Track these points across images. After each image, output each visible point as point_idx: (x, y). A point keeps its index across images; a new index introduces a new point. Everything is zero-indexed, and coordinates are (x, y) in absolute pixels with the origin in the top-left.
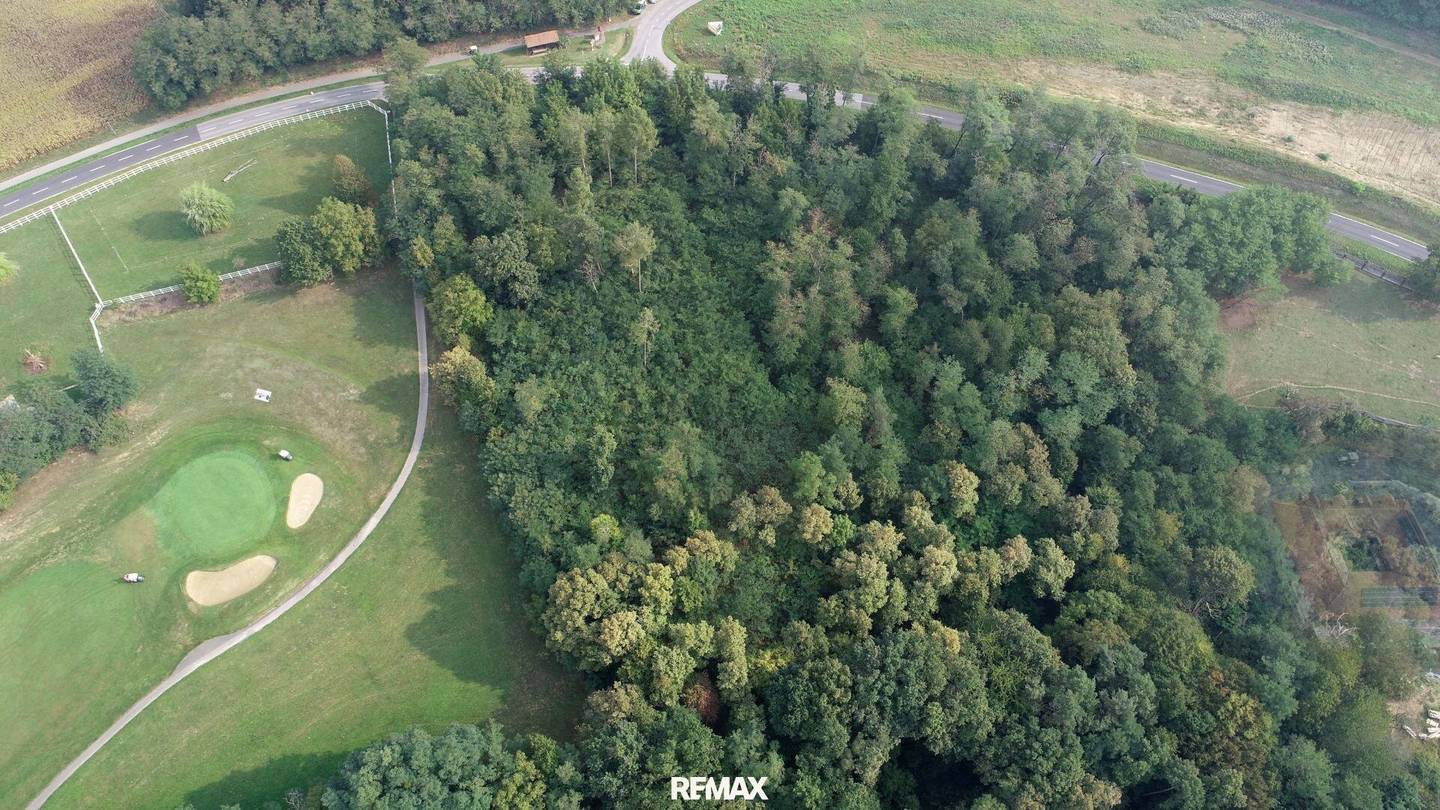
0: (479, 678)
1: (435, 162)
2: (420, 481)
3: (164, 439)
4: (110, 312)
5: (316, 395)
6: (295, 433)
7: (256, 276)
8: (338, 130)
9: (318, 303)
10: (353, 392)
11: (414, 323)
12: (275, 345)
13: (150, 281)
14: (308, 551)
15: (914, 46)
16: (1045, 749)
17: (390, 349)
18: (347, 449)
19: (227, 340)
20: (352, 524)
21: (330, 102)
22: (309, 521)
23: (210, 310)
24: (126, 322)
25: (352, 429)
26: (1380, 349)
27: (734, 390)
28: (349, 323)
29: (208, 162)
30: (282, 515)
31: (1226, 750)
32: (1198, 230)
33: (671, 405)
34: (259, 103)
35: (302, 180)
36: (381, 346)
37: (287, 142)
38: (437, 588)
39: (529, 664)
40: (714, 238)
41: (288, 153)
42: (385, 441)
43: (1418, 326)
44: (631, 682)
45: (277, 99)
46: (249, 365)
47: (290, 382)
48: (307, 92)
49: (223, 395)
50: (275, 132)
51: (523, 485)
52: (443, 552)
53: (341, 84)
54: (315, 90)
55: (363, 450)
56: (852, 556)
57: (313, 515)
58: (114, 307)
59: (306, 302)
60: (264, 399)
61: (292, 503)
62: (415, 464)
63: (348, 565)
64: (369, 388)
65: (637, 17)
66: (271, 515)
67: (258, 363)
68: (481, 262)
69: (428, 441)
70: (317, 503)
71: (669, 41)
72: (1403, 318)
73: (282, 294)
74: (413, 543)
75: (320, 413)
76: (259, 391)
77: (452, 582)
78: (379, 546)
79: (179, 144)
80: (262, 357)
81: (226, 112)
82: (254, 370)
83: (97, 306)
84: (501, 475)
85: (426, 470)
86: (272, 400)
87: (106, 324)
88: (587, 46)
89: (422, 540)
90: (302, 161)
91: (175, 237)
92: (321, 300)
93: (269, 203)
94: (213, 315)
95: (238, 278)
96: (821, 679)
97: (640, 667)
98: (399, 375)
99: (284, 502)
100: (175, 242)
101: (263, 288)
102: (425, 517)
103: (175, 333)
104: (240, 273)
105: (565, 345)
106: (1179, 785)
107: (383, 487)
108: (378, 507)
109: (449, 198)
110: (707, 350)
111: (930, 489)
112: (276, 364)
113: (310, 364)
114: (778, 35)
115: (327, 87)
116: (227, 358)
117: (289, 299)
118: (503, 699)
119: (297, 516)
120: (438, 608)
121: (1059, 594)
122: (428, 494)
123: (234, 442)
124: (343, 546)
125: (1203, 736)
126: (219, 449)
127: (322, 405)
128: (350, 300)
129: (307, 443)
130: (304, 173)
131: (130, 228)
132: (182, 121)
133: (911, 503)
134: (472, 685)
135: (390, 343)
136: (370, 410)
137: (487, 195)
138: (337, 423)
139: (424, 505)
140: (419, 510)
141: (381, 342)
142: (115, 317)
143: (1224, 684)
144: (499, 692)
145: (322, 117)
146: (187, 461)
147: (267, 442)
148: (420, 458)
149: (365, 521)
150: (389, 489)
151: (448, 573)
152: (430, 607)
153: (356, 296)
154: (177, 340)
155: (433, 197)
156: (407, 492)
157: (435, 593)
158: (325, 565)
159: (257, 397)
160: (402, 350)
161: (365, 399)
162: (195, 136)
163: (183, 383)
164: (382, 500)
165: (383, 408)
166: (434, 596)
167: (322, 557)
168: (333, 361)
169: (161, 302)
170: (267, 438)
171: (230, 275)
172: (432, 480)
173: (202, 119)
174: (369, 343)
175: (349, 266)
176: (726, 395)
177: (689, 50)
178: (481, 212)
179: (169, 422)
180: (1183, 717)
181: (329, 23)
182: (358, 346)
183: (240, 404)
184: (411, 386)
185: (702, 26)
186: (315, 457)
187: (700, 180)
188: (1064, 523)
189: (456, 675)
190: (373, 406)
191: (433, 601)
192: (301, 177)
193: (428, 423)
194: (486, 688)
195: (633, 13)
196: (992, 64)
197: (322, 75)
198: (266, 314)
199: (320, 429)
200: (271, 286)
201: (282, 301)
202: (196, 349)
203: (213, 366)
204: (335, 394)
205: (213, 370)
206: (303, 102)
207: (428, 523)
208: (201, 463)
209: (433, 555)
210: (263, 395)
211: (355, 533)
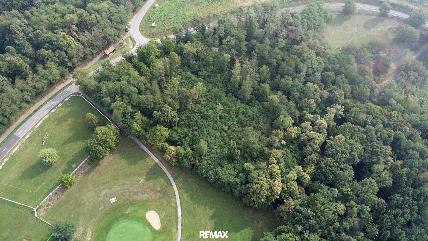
0: (242, 228)
1: (123, 98)
2: (182, 191)
3: (92, 235)
4: (40, 210)
5: (131, 188)
6: (133, 204)
7: (82, 167)
8: (68, 109)
9: (109, 163)
10: (142, 180)
11: (143, 150)
12: (105, 183)
13: (46, 191)
14: (169, 232)
15: (207, 7)
16: (377, 147)
17: (142, 161)
18: (153, 197)
19: (88, 192)
20: (174, 216)
21: (57, 102)
22: (162, 224)
23: (74, 187)
24: (48, 209)
25: (151, 191)
26: (347, 29)
27: (244, 114)
28: (124, 162)
29: (30, 143)
30: (152, 228)
31: (400, 125)
32: (306, 20)
33: (234, 127)
34: (30, 115)
35: (70, 130)
36: (139, 162)
37: (54, 122)
38: (211, 215)
39: (249, 216)
40: (208, 79)
41: (57, 124)
42: (164, 187)
43: (350, 21)
44: (288, 198)
45: (37, 110)
46: (102, 195)
47: (119, 190)
48: (46, 103)
49: (100, 209)
50: (47, 121)
51: (219, 170)
52: (205, 204)
53: (55, 95)
54: (48, 100)
55: (159, 194)
56: (304, 134)
57: (161, 222)
58: (40, 207)
59: (105, 165)
60: (115, 201)
61: (151, 223)
62: (177, 187)
63: (183, 227)
64: (146, 176)
65: (128, 32)
66: (149, 231)
67: (104, 192)
68: (162, 118)
69: (175, 179)
70: (158, 217)
71: (144, 34)
72: (347, 20)
73: (95, 167)
74: (195, 208)
75: (136, 193)
76: (111, 200)
77: (213, 210)
78: (187, 216)
79: (13, 143)
80: (104, 189)
81: (21, 124)
82: (105, 195)
83: (34, 210)
84: (210, 172)
85: (181, 187)
86: (118, 199)
87: (41, 214)
88: (123, 46)
89: (196, 206)
90: (65, 124)
91: (42, 173)
92: (109, 161)
93: (65, 143)
94: (76, 188)
95: (76, 171)
96: (328, 164)
97: (287, 192)
98: (151, 167)
99: (149, 224)
100: (43, 174)
101: (87, 169)
102: (192, 199)
103: (68, 202)
104: (76, 169)
105: (196, 128)
106: (400, 137)
107: (174, 200)
108: (177, 206)
109: (133, 107)
110: (231, 107)
111: (306, 108)
112: (111, 188)
113: (121, 181)
114: (172, 19)
115: (51, 98)
116: (93, 197)
117: (98, 167)
118: (252, 229)
119: (156, 225)
120: (216, 220)
121: (343, 115)
122: (187, 193)
123: (117, 220)
124: (177, 223)
125: (393, 125)
126: (113, 225)
127: (135, 190)
128: (118, 155)
129: (139, 204)
130: (69, 127)
131: (21, 179)
132: (7, 136)
133: (305, 114)
134: (241, 232)
135: (141, 159)
136: (152, 182)
137: (147, 99)
138: (144, 191)
139: (189, 196)
140: (189, 199)
141: (138, 161)
142: (43, 210)
143: (388, 112)
144: (249, 228)
145: (59, 108)
146: (106, 235)
147: (127, 212)
148: (177, 185)
149: (177, 212)
150: (176, 199)
151: (210, 209)
152: (213, 221)
153: (119, 153)
154: (71, 203)
155: (129, 109)
156: (181, 196)
157: (212, 216)
158: (177, 232)
159: (112, 202)
160: (146, 159)
161: (148, 180)
162: (17, 138)
163: (84, 214)
164: (176, 203)
165: (155, 179)
166: (212, 218)
167: (174, 230)
168: (128, 176)
169: (55, 195)
170: (126, 211)
171: (74, 172)
172: (184, 188)
173: (14, 131)
174: (135, 164)
175: (113, 145)
176: (243, 116)
177: (152, 34)
178: (148, 105)
179: (89, 229)
180: (388, 124)
181: (43, 76)
182: (132, 166)
183: (108, 208)
184: (158, 167)
185: (150, 26)
186: (146, 206)
187: (191, 66)
188: (334, 98)
189: (235, 232)
190: (151, 180)
191: (213, 219)
192: (69, 129)
193: (171, 174)
194: (245, 230)
195: (126, 31)
196: (228, 3)
197: (46, 96)
198: (93, 176)
199: (139, 197)
200: (89, 167)
201: (96, 169)
202: (80, 201)
203: (90, 202)
204: (137, 184)
205: (91, 203)
206: (47, 106)
207: (194, 200)
208: (111, 233)
209: (202, 207)
210: (113, 200)
211: (177, 217)
